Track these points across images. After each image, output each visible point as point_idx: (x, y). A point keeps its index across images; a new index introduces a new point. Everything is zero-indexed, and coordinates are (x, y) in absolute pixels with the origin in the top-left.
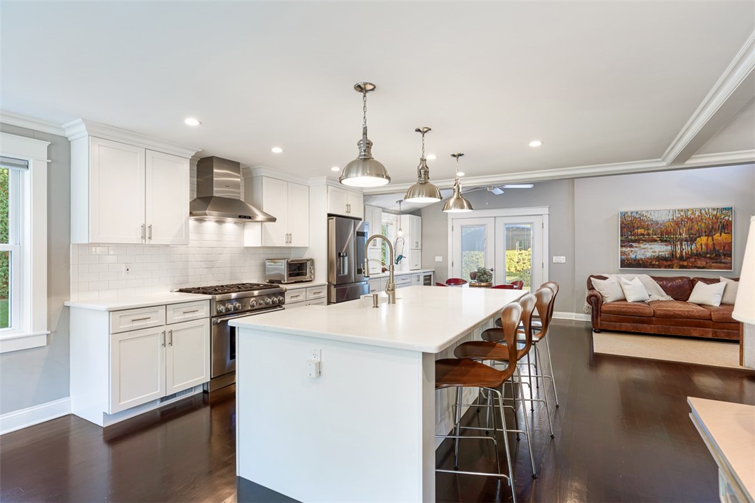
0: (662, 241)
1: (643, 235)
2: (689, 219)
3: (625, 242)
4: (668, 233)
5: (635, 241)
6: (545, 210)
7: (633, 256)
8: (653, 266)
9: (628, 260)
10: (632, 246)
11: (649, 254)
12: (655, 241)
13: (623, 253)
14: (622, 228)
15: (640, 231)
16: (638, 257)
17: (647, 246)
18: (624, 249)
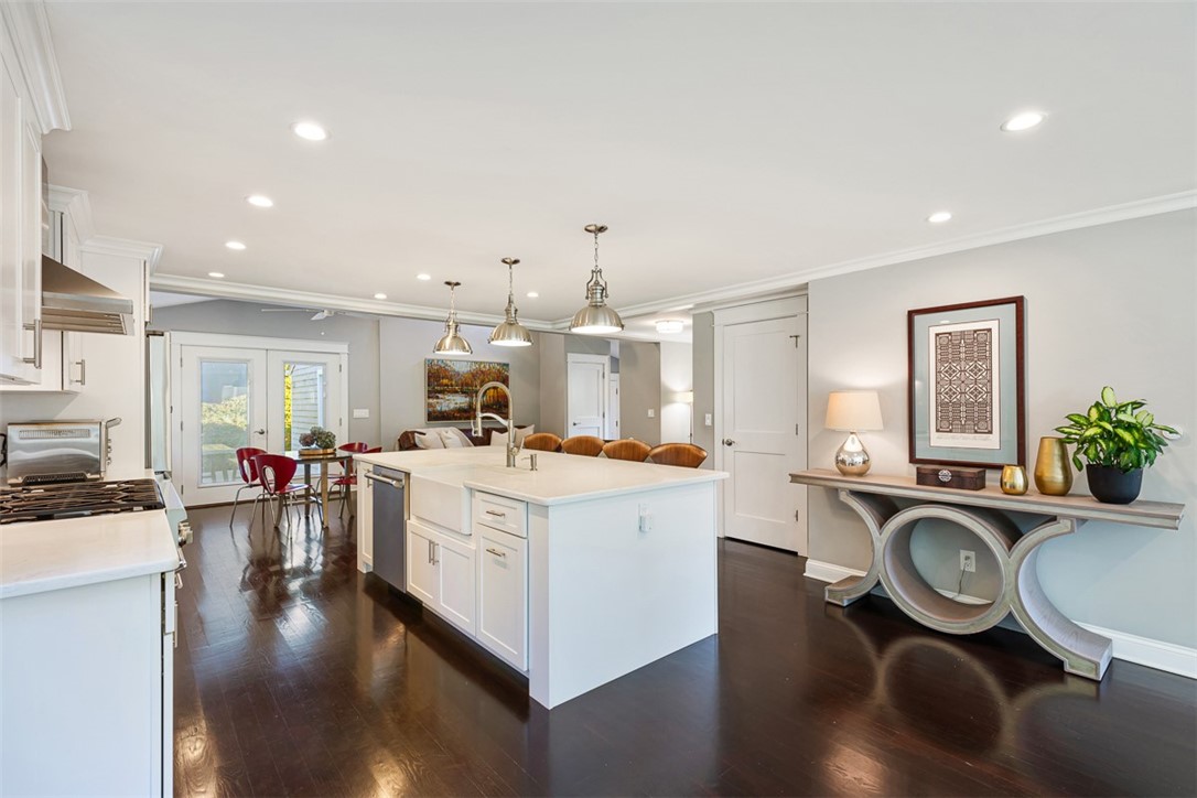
0: (463, 392)
1: (447, 385)
2: (482, 372)
3: (432, 393)
4: (467, 385)
5: (440, 392)
6: (343, 348)
7: (439, 409)
8: (456, 418)
9: (434, 412)
10: (437, 398)
11: (452, 406)
12: (456, 392)
13: (429, 405)
14: (429, 377)
15: (445, 381)
16: (444, 409)
17: (451, 397)
18: (431, 401)
